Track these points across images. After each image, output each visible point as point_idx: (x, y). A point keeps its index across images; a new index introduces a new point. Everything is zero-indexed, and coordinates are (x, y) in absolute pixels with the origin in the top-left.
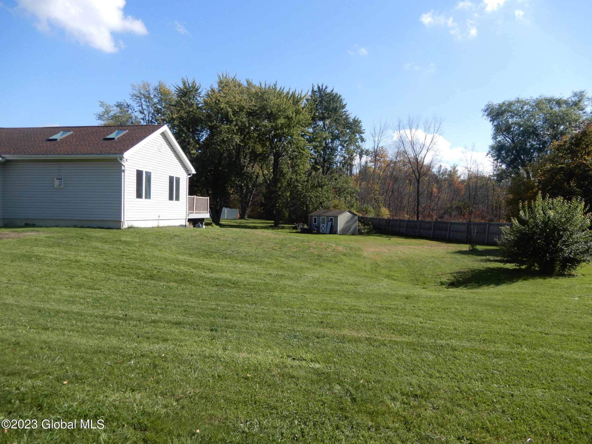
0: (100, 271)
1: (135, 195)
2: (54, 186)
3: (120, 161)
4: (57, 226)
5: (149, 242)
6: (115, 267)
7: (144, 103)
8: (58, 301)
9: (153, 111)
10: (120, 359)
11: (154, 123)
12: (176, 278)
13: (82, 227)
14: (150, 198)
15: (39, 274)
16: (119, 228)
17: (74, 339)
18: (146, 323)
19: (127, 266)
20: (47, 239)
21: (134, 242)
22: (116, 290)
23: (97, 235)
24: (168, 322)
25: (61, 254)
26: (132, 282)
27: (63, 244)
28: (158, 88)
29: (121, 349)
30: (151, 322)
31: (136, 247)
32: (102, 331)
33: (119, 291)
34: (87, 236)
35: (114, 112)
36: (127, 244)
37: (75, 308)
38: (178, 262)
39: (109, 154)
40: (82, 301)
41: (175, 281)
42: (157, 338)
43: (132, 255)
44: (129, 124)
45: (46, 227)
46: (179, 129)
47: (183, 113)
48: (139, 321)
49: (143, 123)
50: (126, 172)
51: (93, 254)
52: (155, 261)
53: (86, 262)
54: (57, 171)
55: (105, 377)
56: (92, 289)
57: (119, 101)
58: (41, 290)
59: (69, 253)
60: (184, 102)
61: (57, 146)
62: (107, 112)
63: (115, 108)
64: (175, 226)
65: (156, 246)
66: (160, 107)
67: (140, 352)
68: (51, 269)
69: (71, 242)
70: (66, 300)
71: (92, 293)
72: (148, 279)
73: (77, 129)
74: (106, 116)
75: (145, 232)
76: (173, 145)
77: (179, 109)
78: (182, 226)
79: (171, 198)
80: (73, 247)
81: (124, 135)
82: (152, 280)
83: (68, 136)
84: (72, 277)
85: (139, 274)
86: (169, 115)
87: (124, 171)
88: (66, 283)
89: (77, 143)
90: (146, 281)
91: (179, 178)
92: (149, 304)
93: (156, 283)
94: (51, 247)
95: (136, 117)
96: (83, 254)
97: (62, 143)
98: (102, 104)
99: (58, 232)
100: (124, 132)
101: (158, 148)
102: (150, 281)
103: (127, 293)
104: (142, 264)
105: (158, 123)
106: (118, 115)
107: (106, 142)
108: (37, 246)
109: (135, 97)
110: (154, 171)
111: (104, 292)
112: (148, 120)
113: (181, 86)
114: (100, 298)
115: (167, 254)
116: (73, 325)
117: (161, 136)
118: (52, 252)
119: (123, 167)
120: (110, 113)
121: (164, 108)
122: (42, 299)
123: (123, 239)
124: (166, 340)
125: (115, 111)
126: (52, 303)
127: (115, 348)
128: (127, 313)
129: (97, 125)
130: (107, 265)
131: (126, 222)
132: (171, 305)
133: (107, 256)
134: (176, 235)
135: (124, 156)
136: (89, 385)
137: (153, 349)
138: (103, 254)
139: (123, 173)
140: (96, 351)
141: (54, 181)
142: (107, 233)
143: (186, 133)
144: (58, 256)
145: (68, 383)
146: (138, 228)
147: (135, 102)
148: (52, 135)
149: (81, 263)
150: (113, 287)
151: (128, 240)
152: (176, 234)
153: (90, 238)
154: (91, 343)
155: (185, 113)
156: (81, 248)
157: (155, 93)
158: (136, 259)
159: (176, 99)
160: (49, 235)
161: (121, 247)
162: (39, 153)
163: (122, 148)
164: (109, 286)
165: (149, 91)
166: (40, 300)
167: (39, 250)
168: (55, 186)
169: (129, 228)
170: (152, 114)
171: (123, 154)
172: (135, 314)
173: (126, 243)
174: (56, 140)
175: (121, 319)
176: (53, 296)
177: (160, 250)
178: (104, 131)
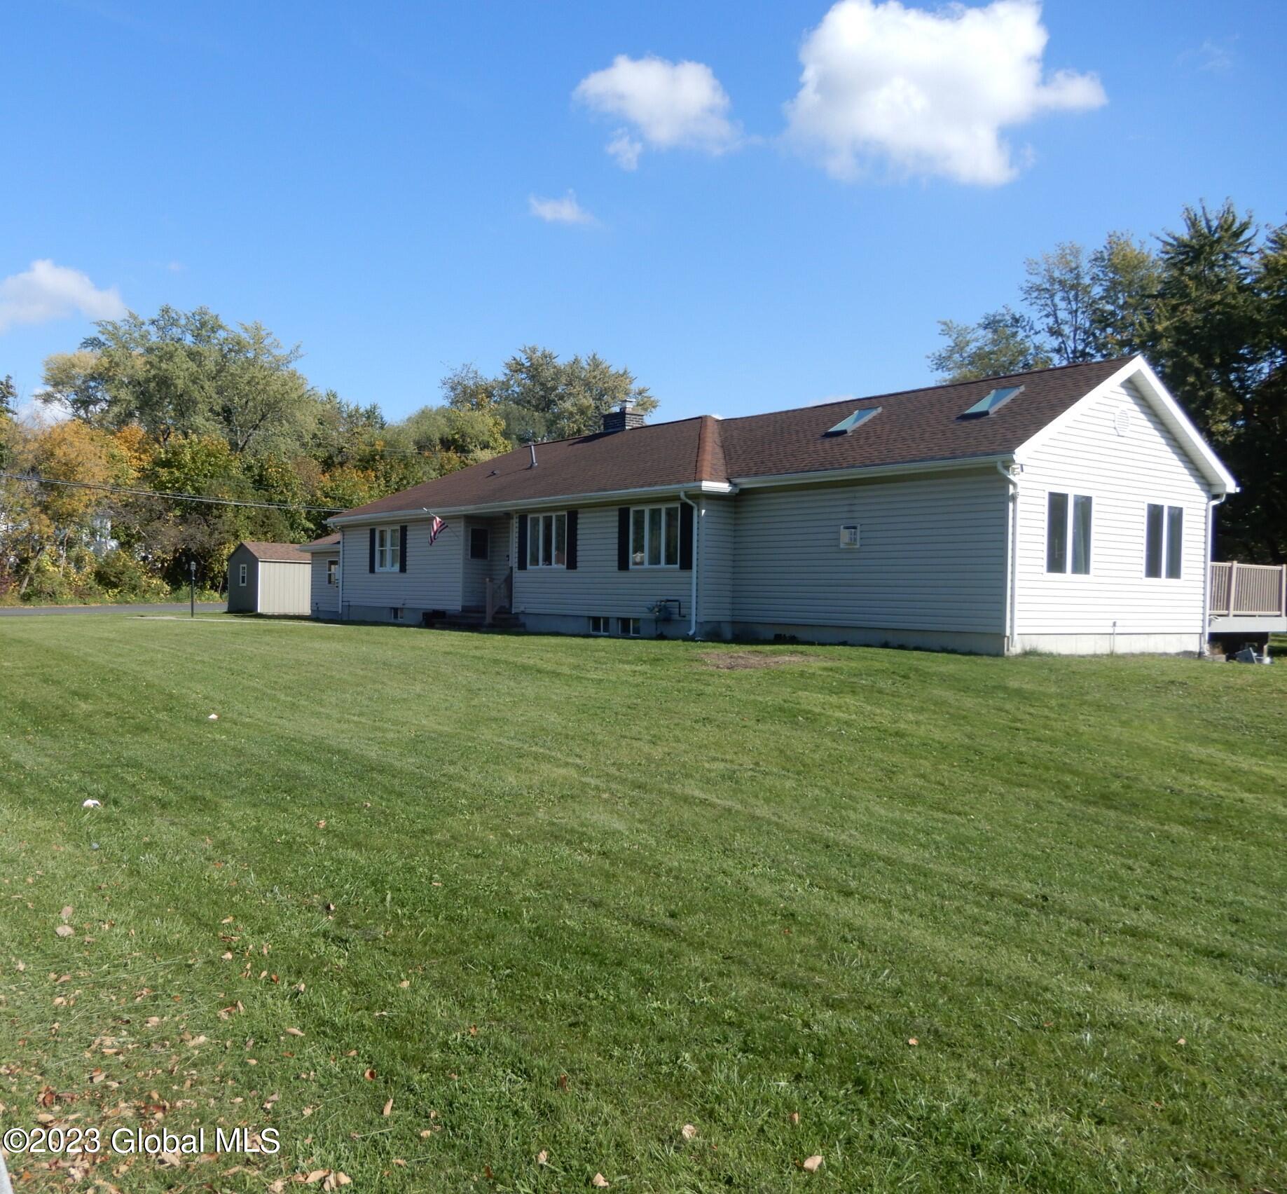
0: (959, 766)
1: (1044, 562)
2: (838, 546)
3: (1005, 472)
4: (844, 644)
5: (1088, 698)
6: (998, 759)
7: (1062, 305)
8: (866, 829)
9: (1087, 325)
10: (1046, 1017)
11: (1092, 356)
12: (1189, 813)
13: (902, 647)
14: (1087, 571)
15: (817, 756)
16: (998, 653)
17: (916, 933)
18: (1106, 930)
19: (1031, 761)
20: (825, 673)
21: (1045, 694)
22: (1008, 822)
23: (943, 669)
24: (1180, 944)
25: (860, 712)
26: (1050, 807)
27: (863, 688)
28: (1106, 255)
29: (1046, 989)
30: (1123, 932)
31: (1051, 709)
32: (986, 928)
33: (1017, 827)
34: (917, 670)
35: (978, 344)
36: (1025, 698)
37: (908, 854)
38: (1186, 764)
39: (974, 455)
40: (922, 838)
41: (1185, 822)
42: (1153, 984)
43: (1042, 731)
44: (1019, 369)
45: (820, 644)
46: (1174, 364)
47: (1189, 314)
48: (1087, 922)
49: (1057, 361)
50: (1019, 500)
51: (936, 720)
52: (1112, 754)
53: (920, 737)
54: (846, 509)
55: (1012, 1058)
56: (944, 810)
57: (992, 313)
58: (824, 795)
59: (878, 711)
60: (1191, 278)
61: (847, 446)
62: (959, 347)
63: (981, 332)
64: (1166, 654)
65: (1112, 709)
66: (1110, 308)
67: (1105, 1014)
68: (840, 748)
69: (881, 684)
70: (883, 830)
71: (945, 822)
72: (1095, 803)
73: (892, 400)
74: (956, 357)
75: (1074, 668)
76: (1161, 412)
77: (1174, 302)
78: (1188, 654)
79: (1153, 569)
80: (886, 698)
81: (1013, 400)
82: (1109, 807)
83: (870, 421)
84: (890, 773)
85: (1068, 787)
86: (1141, 324)
87: (1014, 498)
88: (878, 785)
89: (893, 436)
90: (1092, 810)
91: (1181, 510)
92: (1110, 878)
93: (1124, 818)
94: (836, 693)
95: (1037, 348)
96: (911, 716)
97: (858, 440)
98: (947, 328)
99: (849, 659)
100: (1015, 393)
101: (1112, 424)
102: (1105, 811)
103: (1040, 835)
104: (1072, 759)
105: (1104, 356)
106: (987, 349)
107: (965, 423)
108: (805, 690)
109: (1035, 294)
110: (1100, 493)
111: (976, 824)
112: (1074, 352)
113: (1184, 233)
114: (969, 839)
115: (1150, 737)
116: (907, 897)
117: (1123, 391)
118: (840, 707)
119: (1011, 487)
120: (968, 349)
121: (1122, 308)
122: (828, 818)
123: (1013, 684)
124: (1185, 998)
125: (980, 339)
126: (853, 832)
127: (1029, 985)
128: (1046, 891)
129: (933, 385)
130: (977, 752)
131: (1016, 637)
132: (1183, 892)
133: (972, 726)
134: (1173, 682)
135: (1015, 457)
136: (974, 1065)
137: (1145, 1016)
138: (962, 722)
139: (1011, 505)
140: (979, 979)
141: (838, 532)
142: (966, 667)
143: (1198, 373)
144: (854, 717)
145: (919, 1046)
146: (1050, 655)
147: (1035, 307)
148: (834, 424)
149: (910, 739)
150: (998, 812)
151: (1025, 686)
152: (1172, 678)
153: (924, 677)
154: (960, 953)
155: (1195, 311)
156: (906, 701)
157: (1095, 270)
158: (1054, 742)
159: (1165, 275)
160: (829, 664)
161: (1008, 706)
162: (807, 468)
163: (1009, 435)
164: (986, 810)
165: (1076, 268)
166: (825, 820)
167: (811, 700)
168: (842, 546)
169: (1026, 654)
170: (1085, 332)
171: (1012, 451)
172: (1071, 899)
173: (1021, 695)
174: (844, 432)
175: (1032, 905)
176: (852, 815)
177: (1124, 724)
178: (960, 397)
